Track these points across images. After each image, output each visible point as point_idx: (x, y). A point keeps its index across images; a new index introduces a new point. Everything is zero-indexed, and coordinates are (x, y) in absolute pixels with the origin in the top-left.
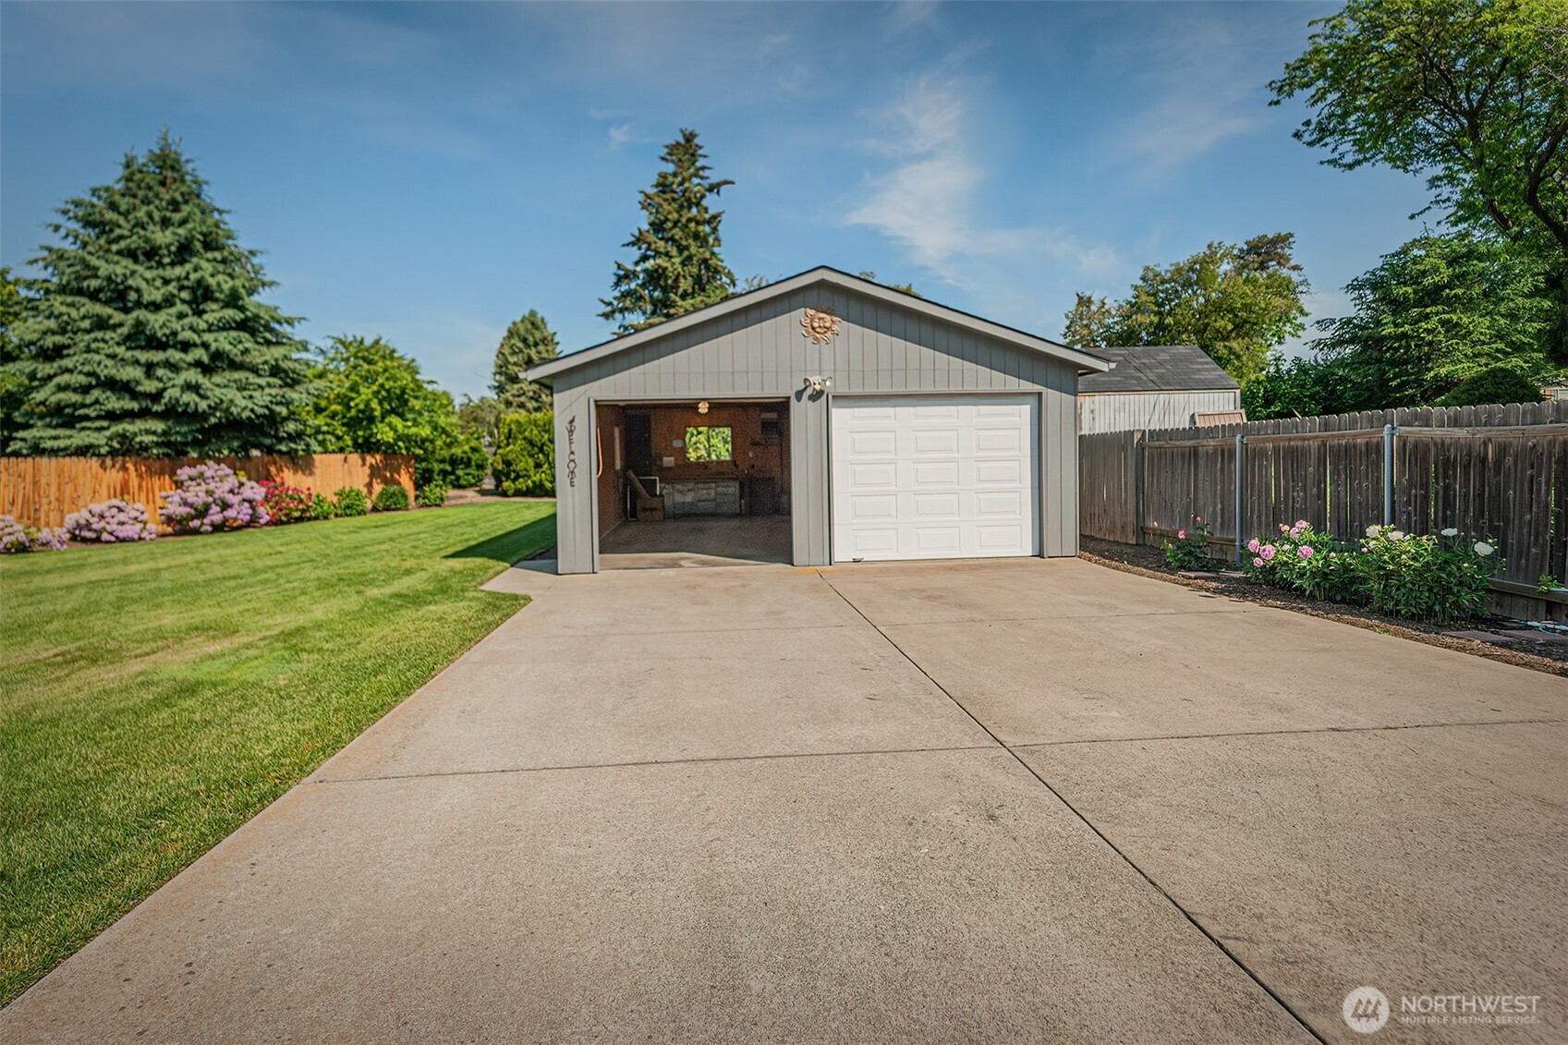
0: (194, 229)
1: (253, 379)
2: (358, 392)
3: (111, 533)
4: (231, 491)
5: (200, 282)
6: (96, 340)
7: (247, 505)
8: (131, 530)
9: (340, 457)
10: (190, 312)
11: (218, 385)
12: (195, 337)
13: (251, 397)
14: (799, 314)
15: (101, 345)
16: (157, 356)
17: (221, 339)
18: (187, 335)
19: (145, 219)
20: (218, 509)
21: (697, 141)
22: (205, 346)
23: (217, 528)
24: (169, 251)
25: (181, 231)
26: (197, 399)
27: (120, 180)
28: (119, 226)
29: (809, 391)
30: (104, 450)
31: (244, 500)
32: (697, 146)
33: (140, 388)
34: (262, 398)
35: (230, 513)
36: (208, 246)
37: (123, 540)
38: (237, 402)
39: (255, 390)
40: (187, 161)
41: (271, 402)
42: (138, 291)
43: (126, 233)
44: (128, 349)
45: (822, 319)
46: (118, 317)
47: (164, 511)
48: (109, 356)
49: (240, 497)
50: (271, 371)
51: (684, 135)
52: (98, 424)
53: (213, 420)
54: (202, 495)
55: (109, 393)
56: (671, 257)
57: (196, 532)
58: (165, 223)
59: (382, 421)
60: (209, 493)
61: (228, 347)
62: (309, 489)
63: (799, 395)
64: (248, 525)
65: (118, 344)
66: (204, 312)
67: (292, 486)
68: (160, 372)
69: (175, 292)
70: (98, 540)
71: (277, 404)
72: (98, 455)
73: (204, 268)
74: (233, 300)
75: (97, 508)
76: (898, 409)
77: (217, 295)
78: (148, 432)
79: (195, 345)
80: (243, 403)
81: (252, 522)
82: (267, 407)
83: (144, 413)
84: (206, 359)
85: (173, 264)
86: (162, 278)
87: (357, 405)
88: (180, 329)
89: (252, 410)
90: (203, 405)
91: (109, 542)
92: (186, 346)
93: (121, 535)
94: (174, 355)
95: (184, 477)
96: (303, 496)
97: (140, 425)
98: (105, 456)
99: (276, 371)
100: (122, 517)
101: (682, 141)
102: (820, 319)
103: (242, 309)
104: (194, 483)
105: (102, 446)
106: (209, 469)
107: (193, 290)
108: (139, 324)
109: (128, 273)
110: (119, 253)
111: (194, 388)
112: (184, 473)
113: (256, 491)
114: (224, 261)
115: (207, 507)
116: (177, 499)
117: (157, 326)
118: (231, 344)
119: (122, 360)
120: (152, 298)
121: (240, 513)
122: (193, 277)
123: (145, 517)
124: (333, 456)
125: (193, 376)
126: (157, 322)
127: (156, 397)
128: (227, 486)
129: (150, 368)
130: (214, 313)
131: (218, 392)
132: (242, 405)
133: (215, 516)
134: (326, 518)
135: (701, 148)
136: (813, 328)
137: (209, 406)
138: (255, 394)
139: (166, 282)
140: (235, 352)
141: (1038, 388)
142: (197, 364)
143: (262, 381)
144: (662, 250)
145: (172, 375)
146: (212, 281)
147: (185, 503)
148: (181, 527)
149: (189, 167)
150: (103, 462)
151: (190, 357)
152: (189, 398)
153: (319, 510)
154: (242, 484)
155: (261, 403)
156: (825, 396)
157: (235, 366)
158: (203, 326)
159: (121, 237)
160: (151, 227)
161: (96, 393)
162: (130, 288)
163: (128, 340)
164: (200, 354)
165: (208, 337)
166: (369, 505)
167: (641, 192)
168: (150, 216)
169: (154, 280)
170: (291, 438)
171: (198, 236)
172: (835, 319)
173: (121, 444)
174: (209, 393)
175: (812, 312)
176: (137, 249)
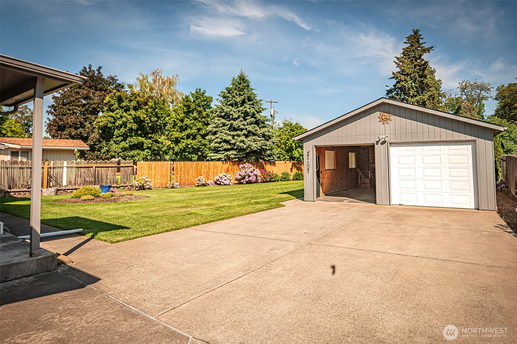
0: (245, 96)
1: (258, 138)
2: (289, 141)
3: (223, 183)
4: (251, 172)
5: (246, 111)
6: (223, 129)
7: (255, 176)
8: (227, 182)
9: (284, 162)
10: (243, 120)
11: (249, 141)
12: (244, 127)
13: (257, 144)
14: (378, 114)
15: (224, 131)
16: (235, 133)
17: (250, 127)
18: (242, 127)
19: (235, 95)
20: (248, 177)
21: (419, 33)
22: (246, 129)
23: (247, 183)
24: (240, 103)
25: (243, 97)
26: (243, 145)
27: (231, 85)
28: (230, 98)
29: (381, 141)
30: (223, 159)
31: (254, 175)
32: (419, 35)
33: (231, 142)
34: (259, 144)
35: (250, 178)
36: (249, 100)
37: (225, 185)
38: (253, 145)
39: (258, 141)
40: (246, 77)
41: (262, 145)
42: (232, 115)
43: (231, 99)
44: (229, 131)
45: (386, 115)
46: (228, 122)
47: (235, 177)
48: (226, 134)
49: (253, 174)
50: (262, 136)
51: (414, 32)
52: (222, 152)
53: (248, 151)
54: (244, 172)
55: (225, 144)
56: (407, 81)
57: (242, 183)
58: (240, 95)
59: (295, 150)
60: (246, 172)
61: (252, 129)
62: (273, 172)
63: (377, 142)
64: (255, 182)
65: (227, 130)
66: (247, 119)
67: (268, 171)
68: (236, 137)
69: (240, 114)
70: (220, 184)
71: (263, 146)
72: (222, 161)
73: (247, 107)
74: (253, 116)
75: (221, 175)
76: (416, 147)
77: (250, 114)
78: (233, 154)
79: (244, 129)
80: (254, 145)
81: (256, 182)
82: (260, 147)
83: (232, 149)
84: (246, 133)
85: (241, 106)
86: (238, 111)
87: (288, 145)
88: (240, 125)
89: (257, 148)
90: (245, 146)
91: (222, 185)
92: (242, 130)
93: (225, 183)
94: (239, 132)
95: (241, 167)
96: (270, 174)
97: (232, 152)
98: (224, 161)
99: (264, 136)
100: (226, 178)
101: (413, 34)
102: (384, 115)
103: (255, 118)
104: (243, 169)
105: (222, 158)
106: (247, 165)
107: (244, 113)
108: (231, 124)
109: (230, 110)
110: (229, 105)
111: (242, 141)
112: (241, 166)
113: (258, 172)
114: (253, 104)
115: (245, 176)
116: (238, 174)
117: (235, 125)
118: (252, 128)
119: (228, 134)
120: (235, 117)
121: (253, 179)
122: (245, 109)
123: (231, 178)
124: (282, 161)
125: (243, 138)
126: (235, 123)
127: (235, 144)
128: (250, 170)
129: (233, 136)
130: (250, 119)
131: (249, 142)
132: (255, 146)
133: (247, 180)
134: (278, 181)
135: (421, 36)
136: (382, 119)
137: (246, 147)
138: (257, 143)
139: (239, 112)
140: (253, 131)
141: (474, 138)
142: (244, 134)
143: (260, 139)
144: (403, 79)
145: (238, 138)
146: (248, 110)
147: (240, 175)
148: (239, 182)
149: (246, 78)
150: (223, 163)
151: (242, 133)
152: (241, 144)
153: (276, 179)
154: (254, 170)
155: (259, 146)
156: (386, 143)
157: (254, 134)
158: (246, 123)
159: (230, 101)
160: (236, 97)
161: (222, 143)
162: (231, 114)
163: (229, 129)
164: (245, 132)
165: (247, 127)
166: (291, 178)
167: (396, 57)
168: (236, 94)
169: (236, 111)
170: (269, 156)
171: (247, 98)
172: (390, 115)
173: (227, 158)
174: (246, 143)
175: (382, 113)
176: (233, 103)
